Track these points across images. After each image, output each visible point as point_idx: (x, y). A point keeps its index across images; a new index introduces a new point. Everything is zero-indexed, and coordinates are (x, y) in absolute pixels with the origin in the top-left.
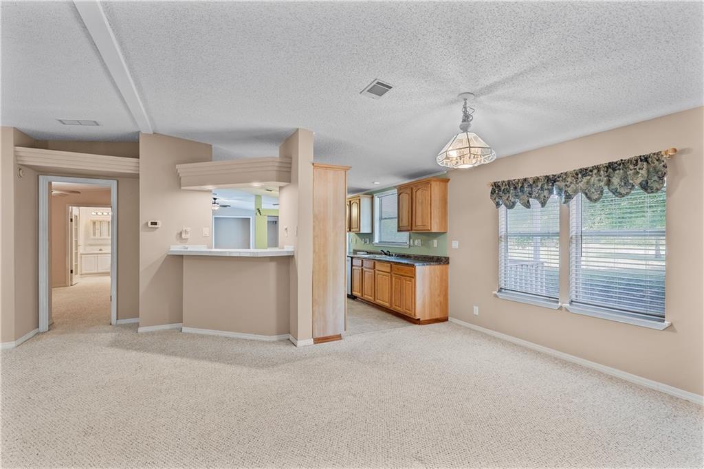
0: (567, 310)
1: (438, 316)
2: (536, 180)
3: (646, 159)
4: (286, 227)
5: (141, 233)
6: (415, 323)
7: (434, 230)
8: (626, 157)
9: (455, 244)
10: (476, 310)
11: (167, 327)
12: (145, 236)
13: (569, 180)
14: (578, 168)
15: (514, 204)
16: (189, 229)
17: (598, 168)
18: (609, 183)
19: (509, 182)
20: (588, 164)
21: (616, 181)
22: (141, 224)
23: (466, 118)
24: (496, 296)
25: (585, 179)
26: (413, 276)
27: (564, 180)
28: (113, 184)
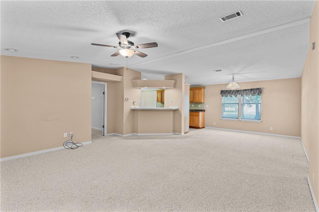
0: (240, 120)
1: (203, 126)
2: (234, 91)
3: (258, 89)
4: (171, 101)
5: (124, 102)
6: (198, 129)
7: (203, 102)
8: (254, 88)
9: (207, 106)
10: (215, 124)
11: (130, 134)
12: (125, 103)
13: (242, 91)
14: (244, 89)
15: (228, 96)
16: (135, 101)
17: (249, 90)
18: (251, 93)
19: (226, 91)
20: (247, 88)
21: (252, 93)
22: (124, 99)
23: (233, 79)
24: (221, 119)
25: (246, 92)
26: (198, 115)
27: (241, 91)
28: (106, 84)
